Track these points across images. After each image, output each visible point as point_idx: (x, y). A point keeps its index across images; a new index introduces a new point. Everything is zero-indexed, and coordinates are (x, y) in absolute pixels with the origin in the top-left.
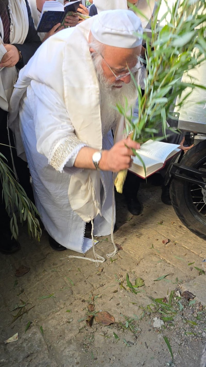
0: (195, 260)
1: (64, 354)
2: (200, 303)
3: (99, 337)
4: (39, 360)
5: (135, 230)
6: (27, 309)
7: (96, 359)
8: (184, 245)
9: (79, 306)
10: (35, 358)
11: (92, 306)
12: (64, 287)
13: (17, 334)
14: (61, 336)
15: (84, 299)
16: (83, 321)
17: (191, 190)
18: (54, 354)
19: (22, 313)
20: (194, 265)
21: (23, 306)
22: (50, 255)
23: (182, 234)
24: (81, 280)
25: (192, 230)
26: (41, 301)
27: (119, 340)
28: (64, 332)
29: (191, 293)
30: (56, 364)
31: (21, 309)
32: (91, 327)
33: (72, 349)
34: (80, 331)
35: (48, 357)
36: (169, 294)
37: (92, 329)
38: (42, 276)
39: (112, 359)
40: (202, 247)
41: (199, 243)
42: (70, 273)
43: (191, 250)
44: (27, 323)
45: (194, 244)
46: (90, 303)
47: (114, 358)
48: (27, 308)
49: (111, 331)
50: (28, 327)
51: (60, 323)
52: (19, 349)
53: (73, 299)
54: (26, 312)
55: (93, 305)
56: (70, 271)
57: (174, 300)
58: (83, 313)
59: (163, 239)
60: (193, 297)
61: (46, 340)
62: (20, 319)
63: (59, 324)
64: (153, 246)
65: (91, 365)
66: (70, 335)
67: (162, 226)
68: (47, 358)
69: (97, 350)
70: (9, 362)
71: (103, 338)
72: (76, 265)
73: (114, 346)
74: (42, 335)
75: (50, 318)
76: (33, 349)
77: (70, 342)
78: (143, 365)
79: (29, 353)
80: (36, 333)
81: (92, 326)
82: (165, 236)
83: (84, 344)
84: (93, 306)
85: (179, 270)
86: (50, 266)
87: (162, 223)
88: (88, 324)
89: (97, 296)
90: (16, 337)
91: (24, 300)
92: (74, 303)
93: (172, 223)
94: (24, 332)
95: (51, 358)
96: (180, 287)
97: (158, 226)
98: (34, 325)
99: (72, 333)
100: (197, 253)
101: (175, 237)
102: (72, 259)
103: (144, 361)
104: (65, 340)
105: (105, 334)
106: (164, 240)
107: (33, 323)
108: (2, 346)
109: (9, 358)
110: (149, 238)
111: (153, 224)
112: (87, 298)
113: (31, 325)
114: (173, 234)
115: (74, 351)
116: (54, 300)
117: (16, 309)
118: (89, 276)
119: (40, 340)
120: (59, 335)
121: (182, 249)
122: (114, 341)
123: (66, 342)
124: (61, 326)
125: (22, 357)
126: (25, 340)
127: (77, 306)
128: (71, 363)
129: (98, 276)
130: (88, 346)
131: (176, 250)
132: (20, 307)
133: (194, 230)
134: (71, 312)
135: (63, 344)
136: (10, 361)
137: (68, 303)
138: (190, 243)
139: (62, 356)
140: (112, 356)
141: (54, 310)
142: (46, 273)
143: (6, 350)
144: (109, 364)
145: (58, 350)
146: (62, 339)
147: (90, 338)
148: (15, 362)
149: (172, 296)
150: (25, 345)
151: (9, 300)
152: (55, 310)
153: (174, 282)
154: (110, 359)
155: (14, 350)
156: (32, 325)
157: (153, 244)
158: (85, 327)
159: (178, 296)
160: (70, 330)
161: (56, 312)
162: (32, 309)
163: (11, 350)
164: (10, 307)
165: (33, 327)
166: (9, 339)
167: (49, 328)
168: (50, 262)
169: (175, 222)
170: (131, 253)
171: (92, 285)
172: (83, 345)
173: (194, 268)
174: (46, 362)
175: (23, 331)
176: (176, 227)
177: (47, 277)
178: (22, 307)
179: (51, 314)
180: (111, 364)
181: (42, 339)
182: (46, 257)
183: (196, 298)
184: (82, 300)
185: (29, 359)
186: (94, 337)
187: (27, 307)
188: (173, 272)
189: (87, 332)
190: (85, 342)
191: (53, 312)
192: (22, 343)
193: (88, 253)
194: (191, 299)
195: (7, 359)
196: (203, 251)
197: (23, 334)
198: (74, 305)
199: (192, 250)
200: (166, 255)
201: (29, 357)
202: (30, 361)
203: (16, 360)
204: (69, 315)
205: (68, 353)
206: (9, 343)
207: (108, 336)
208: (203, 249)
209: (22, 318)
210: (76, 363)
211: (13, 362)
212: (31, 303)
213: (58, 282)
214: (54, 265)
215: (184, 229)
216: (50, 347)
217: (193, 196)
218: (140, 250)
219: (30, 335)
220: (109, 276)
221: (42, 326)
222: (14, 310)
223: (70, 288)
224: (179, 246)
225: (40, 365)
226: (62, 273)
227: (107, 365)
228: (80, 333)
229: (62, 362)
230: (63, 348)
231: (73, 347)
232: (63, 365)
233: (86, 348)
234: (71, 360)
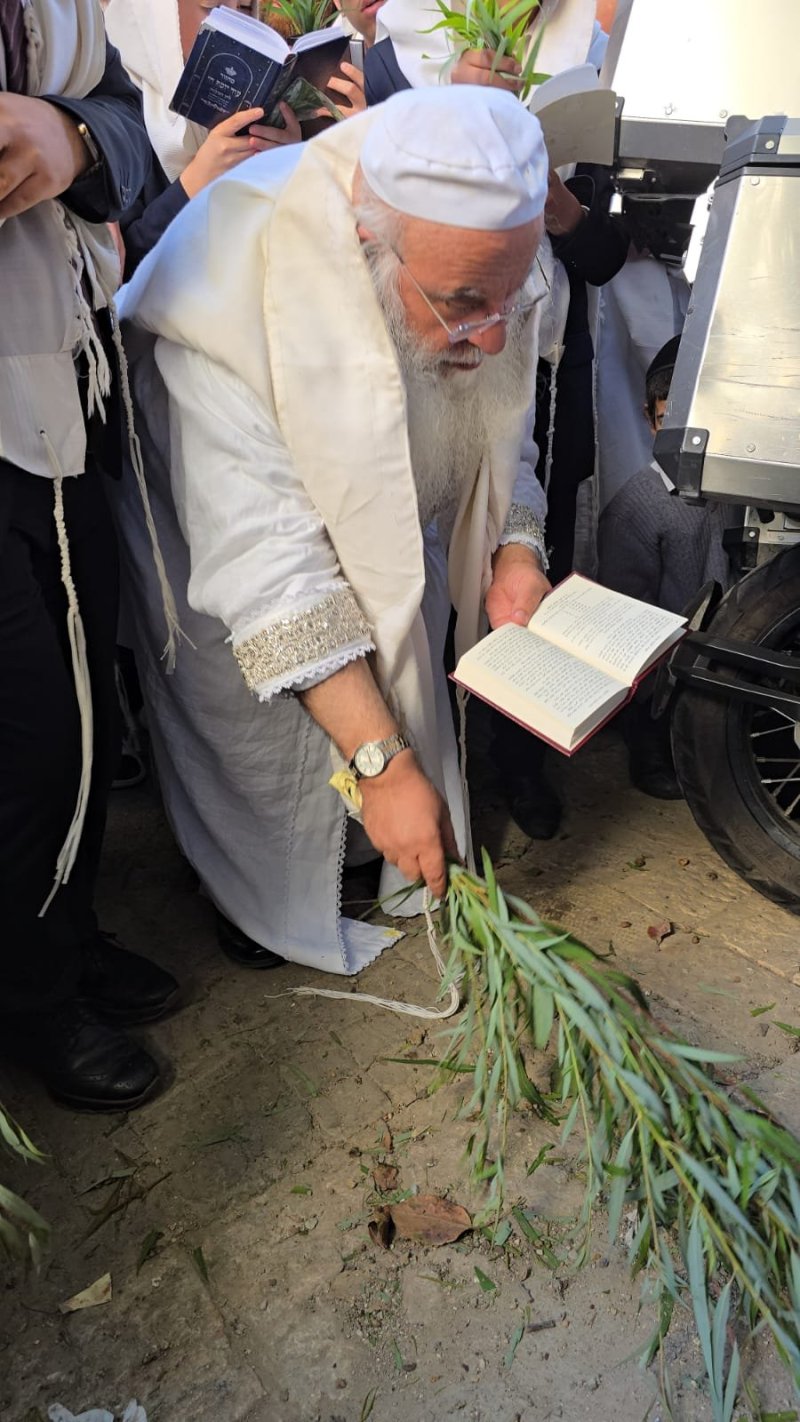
0: (775, 994)
1: (287, 1351)
3: (419, 1282)
4: (194, 1374)
5: (542, 892)
6: (140, 1184)
7: (412, 1367)
8: (731, 940)
9: (340, 1172)
10: (177, 1366)
11: (389, 1168)
12: (280, 1103)
13: (106, 1278)
14: (273, 1283)
15: (357, 1145)
16: (356, 1226)
17: (754, 735)
18: (249, 1351)
19: (122, 1200)
20: (775, 1015)
21: (129, 1172)
22: (222, 984)
23: (721, 901)
24: (344, 1075)
25: (761, 887)
27: (497, 1295)
28: (286, 1268)
30: (260, 1389)
31: (120, 1186)
32: (388, 1248)
33: (318, 1333)
34: (346, 1266)
35: (229, 1363)
37: (390, 1257)
38: (194, 1065)
39: (472, 1369)
41: (784, 932)
42: (299, 1051)
43: (760, 962)
44: (145, 1235)
45: (768, 939)
46: (381, 1160)
47: (482, 1363)
48: (144, 1182)
49: (464, 1262)
50: (149, 1253)
51: (271, 1236)
52: (118, 1333)
53: (314, 1144)
54: (140, 1195)
55: (392, 1167)
56: (300, 1042)
58: (356, 1198)
59: (651, 921)
61: (220, 1298)
62: (117, 1223)
63: (264, 1240)
64: (611, 948)
65: (393, 1389)
66: (309, 1282)
67: (644, 874)
68: (224, 1365)
69: (413, 1333)
70: (79, 1382)
71: (434, 1287)
72: (321, 1021)
73: (477, 1320)
74: (203, 1281)
75: (231, 1216)
76: (170, 1334)
77: (309, 1307)
78: (594, 1389)
79: (155, 1346)
80: (180, 1274)
81: (392, 1246)
82: (657, 911)
83: (363, 1312)
84: (394, 1171)
85: (715, 1036)
86: (224, 1027)
87: (644, 864)
88: (378, 1237)
89: (405, 1136)
90: (104, 1289)
91: (128, 1152)
92: (321, 1160)
93: (683, 863)
94: (135, 1271)
95: (238, 1366)
97: (627, 873)
98: (169, 1243)
99: (316, 1270)
100: (783, 969)
101: (695, 915)
102: (306, 998)
103: (599, 1372)
104: (291, 1300)
105: (442, 1275)
106: (653, 925)
107: (167, 1238)
108: (52, 1325)
109: (80, 1368)
110: (596, 919)
111: (609, 870)
112: (367, 1142)
113: (160, 1243)
114: (689, 903)
115: (324, 1339)
116: (243, 1151)
117: (102, 1183)
118: (375, 1060)
119: (196, 1299)
120: (266, 1278)
121: (724, 957)
122: (478, 1301)
123: (296, 1305)
124: (272, 1247)
125: (128, 1362)
126: (137, 1299)
127: (330, 1171)
128: (316, 1382)
130: (380, 1321)
131: (700, 961)
132: (117, 1179)
133: (770, 883)
134: (309, 1193)
135: (284, 1313)
136: (84, 1377)
137: (296, 1161)
138: (755, 934)
139: (281, 1357)
140: (472, 1356)
141: (245, 1189)
142: (210, 1052)
143: (67, 1339)
144: (463, 1388)
145: (266, 1335)
146: (278, 1296)
147: (386, 1291)
148: (101, 1381)
150: (137, 1318)
151: (73, 1153)
152: (249, 1187)
154: (466, 1368)
155: (100, 1337)
156: (164, 1244)
157: (611, 942)
158: (365, 1249)
160: (310, 1262)
161: (255, 1195)
162: (162, 1183)
163: (83, 1336)
164: (77, 1179)
165: (168, 1252)
166: (76, 1297)
167: (228, 1255)
168: (225, 1011)
169: (690, 858)
171: (387, 1095)
172: (358, 1316)
173: (773, 1026)
174: (220, 1382)
175: (130, 1267)
176: (694, 876)
177: (216, 1068)
178: (124, 1178)
179: (234, 1201)
180: (469, 1386)
181: (203, 1296)
182: (208, 995)
184: (348, 1149)
185: (156, 1369)
186: (402, 1286)
187: (144, 1177)
189: (373, 1267)
190: (366, 1305)
191: (242, 1193)
192: (126, 1313)
193: (365, 976)
195: (71, 1372)
197: (131, 1276)
198: (318, 1168)
199: (763, 959)
200: (662, 979)
201: (154, 1363)
202: (159, 1380)
203: (107, 1374)
205: (304, 1345)
206: (78, 1310)
207: (454, 1280)
209: (123, 1218)
210: (334, 1385)
211: (93, 1382)
212: (158, 1161)
213: (256, 1085)
214: (238, 1024)
215: (728, 885)
216: (234, 1325)
217: (759, 755)
219: (156, 1282)
221: (200, 1249)
222: (94, 1188)
223: (303, 1104)
224: (713, 948)
225: (199, 1394)
226: (272, 1051)
227: (454, 1391)
228: (346, 1272)
229: (280, 1381)
230: (285, 1330)
231: (324, 1322)
232: (287, 1392)
233: (372, 1326)
234: (314, 1373)
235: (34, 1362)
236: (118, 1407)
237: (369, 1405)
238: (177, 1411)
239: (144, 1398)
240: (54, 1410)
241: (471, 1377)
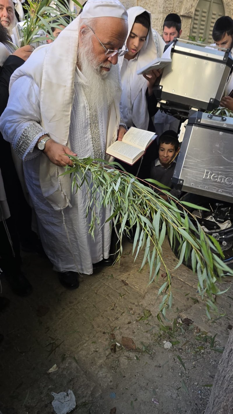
0: (190, 291)
1: (99, 376)
2: (197, 327)
3: (123, 360)
4: (80, 383)
5: (136, 265)
7: (125, 377)
8: (179, 277)
9: (102, 338)
10: (76, 382)
12: (85, 323)
14: (92, 363)
15: (104, 331)
16: (108, 349)
18: (90, 377)
19: (54, 348)
20: (190, 296)
21: (54, 341)
22: (64, 294)
24: (98, 315)
26: (68, 336)
27: (140, 361)
28: (95, 359)
29: (190, 320)
30: (95, 384)
31: (53, 345)
32: (115, 353)
33: (104, 372)
34: (107, 357)
35: (87, 380)
36: (173, 322)
37: (116, 355)
38: (62, 315)
40: (195, 279)
41: (191, 275)
42: (87, 310)
43: (186, 283)
44: (61, 355)
47: (139, 374)
48: (58, 343)
49: (132, 354)
50: (63, 359)
52: (61, 376)
53: (95, 332)
54: (58, 346)
56: (86, 308)
57: (177, 326)
58: (107, 343)
60: (192, 322)
61: (82, 367)
62: (54, 353)
63: (88, 354)
65: (121, 381)
66: (100, 362)
68: (86, 380)
69: (123, 370)
71: (127, 360)
72: (90, 302)
73: (136, 366)
74: (77, 364)
75: (79, 349)
76: (73, 375)
79: (70, 378)
80: (72, 363)
82: (163, 270)
85: (178, 301)
86: (67, 305)
88: (113, 351)
90: (55, 367)
91: (52, 337)
92: (97, 335)
93: (167, 256)
94: (61, 363)
95: (89, 380)
96: (181, 315)
98: (67, 357)
99: (101, 359)
100: (191, 284)
101: (171, 271)
105: (128, 358)
106: (162, 274)
107: (66, 355)
108: (46, 376)
109: (55, 384)
112: (106, 330)
113: (65, 356)
114: (169, 268)
115: (106, 373)
116: (79, 335)
117: (48, 345)
118: (105, 311)
119: (77, 367)
120: (90, 362)
121: (179, 282)
122: (136, 362)
123: (98, 367)
124: (90, 355)
125: (66, 382)
126: (64, 369)
127: (99, 337)
128: (106, 382)
129: (112, 310)
131: (173, 283)
132: (51, 343)
134: (96, 343)
135: (96, 369)
137: (91, 336)
138: (184, 276)
139: (97, 378)
140: (136, 373)
141: (81, 343)
142: (65, 311)
143: (50, 379)
145: (93, 373)
146: (94, 365)
147: (116, 362)
148: (61, 386)
149: (175, 323)
150: (65, 373)
151: (39, 338)
152: (83, 342)
153: (176, 311)
154: (136, 376)
155: (58, 378)
158: (110, 354)
159: (180, 323)
160: (99, 358)
161: (84, 344)
162: (62, 343)
163: (54, 378)
164: (42, 344)
165: (68, 358)
166: (50, 370)
167: (81, 358)
168: (66, 300)
169: (169, 255)
170: (136, 288)
171: (109, 319)
172: (112, 368)
173: (190, 298)
174: (86, 384)
176: (170, 260)
177: (68, 315)
178: (53, 343)
179: (80, 346)
180: (137, 379)
182: (61, 297)
183: (194, 323)
184: (102, 332)
185: (72, 383)
186: (120, 361)
188: (173, 303)
189: (113, 357)
190: (113, 365)
192: (62, 372)
194: (190, 325)
195: (53, 386)
196: (195, 282)
198: (97, 337)
199: (187, 282)
201: (71, 381)
202: (73, 384)
204: (95, 346)
205: (102, 375)
206: (51, 372)
207: (131, 359)
208: (195, 281)
209: (55, 352)
210: (109, 382)
211: (59, 387)
212: (60, 338)
213: (78, 319)
214: (70, 304)
216: (86, 372)
218: (143, 285)
219: (67, 365)
220: (121, 310)
221: (74, 357)
222: (47, 346)
223: (90, 323)
224: (176, 279)
225: (83, 387)
226: (80, 310)
227: (134, 380)
228: (107, 359)
229: (98, 382)
230: (97, 372)
231: (105, 370)
232: (100, 384)
233: (115, 369)
234: (105, 380)
235: (45, 384)
236: (66, 391)
237: (117, 385)
238: (79, 390)
239: (71, 389)
240: (52, 393)
241: (137, 377)
